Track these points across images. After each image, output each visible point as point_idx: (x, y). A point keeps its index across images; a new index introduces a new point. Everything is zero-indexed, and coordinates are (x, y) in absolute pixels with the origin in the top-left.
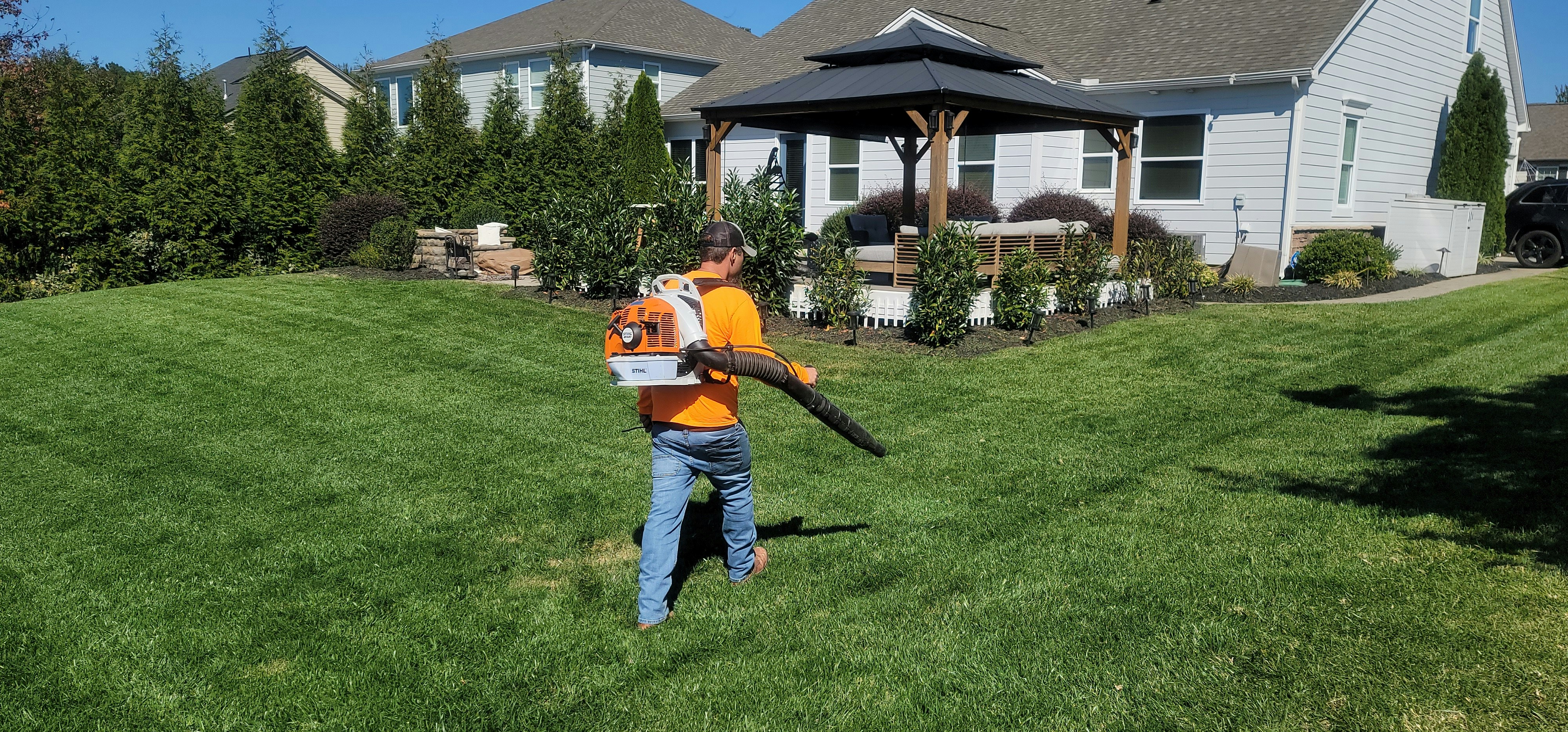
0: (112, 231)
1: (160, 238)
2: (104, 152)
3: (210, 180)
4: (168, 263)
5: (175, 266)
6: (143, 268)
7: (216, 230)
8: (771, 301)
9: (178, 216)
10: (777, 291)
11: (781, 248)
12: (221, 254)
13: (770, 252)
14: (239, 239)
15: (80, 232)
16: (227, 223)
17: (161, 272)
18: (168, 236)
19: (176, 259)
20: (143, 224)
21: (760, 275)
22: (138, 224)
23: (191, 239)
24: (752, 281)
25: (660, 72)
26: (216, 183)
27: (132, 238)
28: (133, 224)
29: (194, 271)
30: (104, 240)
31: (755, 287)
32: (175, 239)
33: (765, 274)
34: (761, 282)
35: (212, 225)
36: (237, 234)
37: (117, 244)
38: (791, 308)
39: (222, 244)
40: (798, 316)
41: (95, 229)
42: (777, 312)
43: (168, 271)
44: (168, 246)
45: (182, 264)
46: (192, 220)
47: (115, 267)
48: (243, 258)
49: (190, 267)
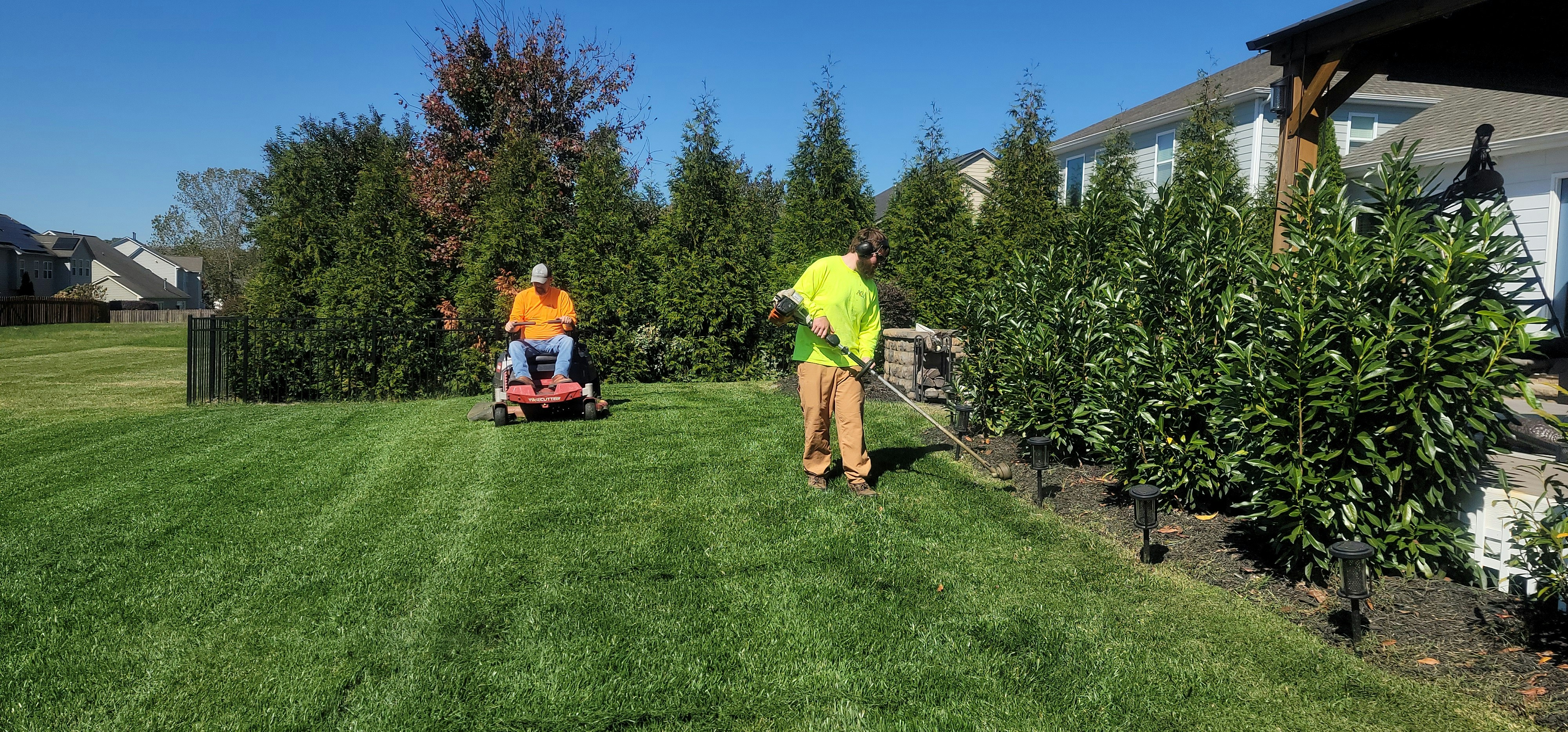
0: (620, 325)
1: (667, 333)
2: (626, 236)
3: (727, 268)
4: (673, 362)
5: (680, 367)
6: (645, 367)
7: (727, 325)
8: (1403, 532)
9: (686, 309)
10: (1426, 504)
11: (1439, 376)
12: (726, 354)
13: (1401, 387)
14: (752, 337)
15: (588, 324)
16: (739, 318)
17: (666, 372)
18: (676, 332)
19: (681, 358)
20: (653, 317)
21: (1361, 451)
22: (649, 317)
23: (697, 335)
24: (1336, 466)
25: (1376, 124)
26: (733, 270)
27: (639, 333)
28: (644, 317)
29: (698, 372)
30: (610, 334)
31: (1341, 488)
32: (683, 335)
33: (1382, 451)
34: (1365, 473)
35: (720, 319)
36: (750, 331)
37: (622, 338)
38: (1479, 559)
39: (732, 343)
40: (1504, 586)
41: (604, 320)
42: (1424, 567)
43: (673, 372)
44: (676, 342)
45: (688, 364)
46: (700, 313)
47: (616, 365)
48: (757, 359)
49: (695, 368)
